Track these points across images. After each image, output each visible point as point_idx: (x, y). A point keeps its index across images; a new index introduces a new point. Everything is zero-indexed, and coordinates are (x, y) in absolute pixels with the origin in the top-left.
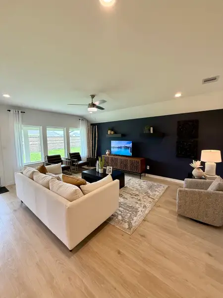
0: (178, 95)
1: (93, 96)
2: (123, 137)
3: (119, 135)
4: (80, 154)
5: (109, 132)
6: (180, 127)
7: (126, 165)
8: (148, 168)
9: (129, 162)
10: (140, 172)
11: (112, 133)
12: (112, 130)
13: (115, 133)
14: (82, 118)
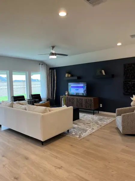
0: (119, 44)
1: (53, 47)
2: (79, 79)
3: (76, 78)
4: (41, 96)
5: (67, 75)
6: (126, 69)
7: (81, 104)
8: (101, 106)
9: (84, 100)
10: (93, 109)
11: (69, 76)
12: (69, 73)
13: (72, 76)
14: (42, 63)
